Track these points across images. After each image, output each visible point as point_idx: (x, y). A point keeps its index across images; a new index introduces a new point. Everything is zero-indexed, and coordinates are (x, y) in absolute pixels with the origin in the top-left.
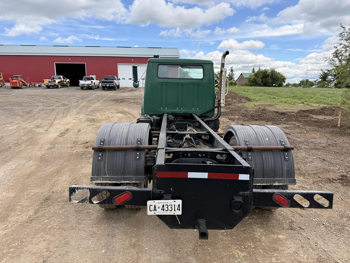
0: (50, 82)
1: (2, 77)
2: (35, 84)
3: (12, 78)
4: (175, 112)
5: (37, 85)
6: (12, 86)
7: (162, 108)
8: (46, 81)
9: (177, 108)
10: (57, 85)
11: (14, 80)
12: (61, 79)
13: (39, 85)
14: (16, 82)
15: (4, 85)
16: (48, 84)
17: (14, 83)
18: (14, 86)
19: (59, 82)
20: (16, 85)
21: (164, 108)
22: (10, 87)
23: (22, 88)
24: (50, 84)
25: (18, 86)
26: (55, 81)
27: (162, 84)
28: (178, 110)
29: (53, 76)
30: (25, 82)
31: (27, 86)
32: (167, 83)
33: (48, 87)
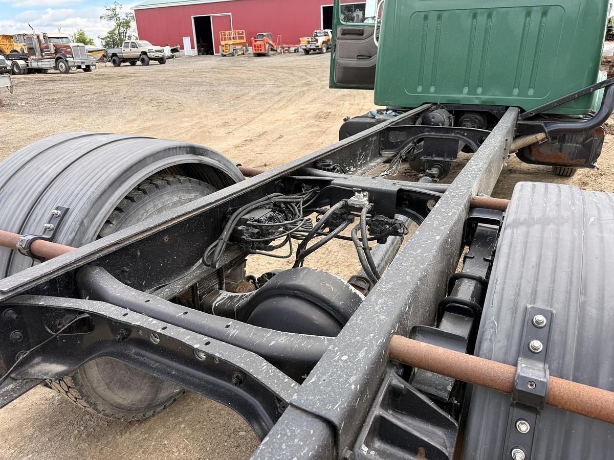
0: (309, 42)
1: (245, 38)
2: (289, 47)
3: (255, 38)
4: (458, 101)
5: (292, 49)
6: (254, 52)
7: (420, 89)
8: (304, 42)
9: (466, 90)
10: (320, 47)
11: (258, 42)
12: (328, 36)
13: (295, 50)
14: (260, 45)
15: (248, 50)
16: (306, 46)
17: (258, 47)
18: (257, 52)
19: (324, 42)
20: (261, 50)
21: (426, 90)
22: (253, 55)
23: (269, 56)
24: (309, 46)
25: (263, 51)
26: (317, 40)
27: (426, 17)
28: (467, 94)
29: (316, 31)
30: (274, 44)
31: (277, 51)
32: (441, 12)
33: (307, 52)
